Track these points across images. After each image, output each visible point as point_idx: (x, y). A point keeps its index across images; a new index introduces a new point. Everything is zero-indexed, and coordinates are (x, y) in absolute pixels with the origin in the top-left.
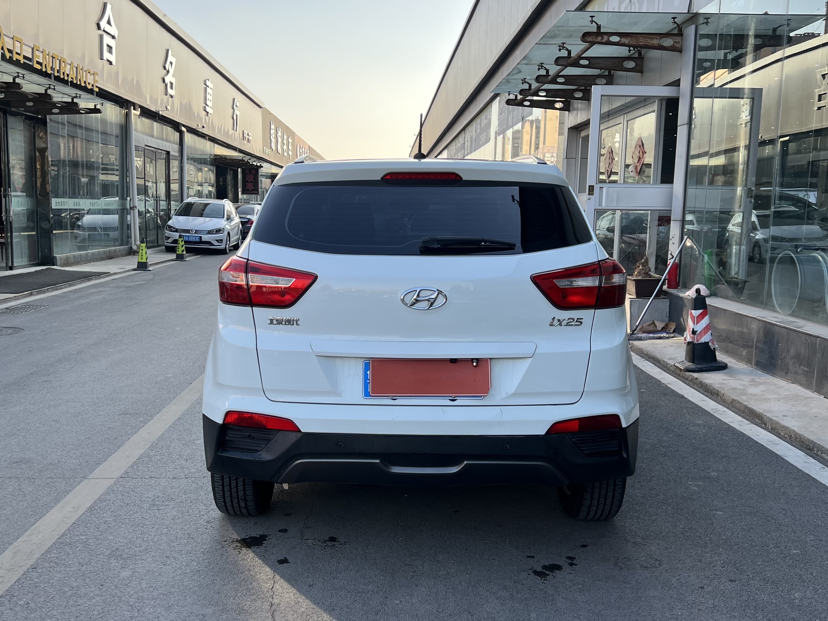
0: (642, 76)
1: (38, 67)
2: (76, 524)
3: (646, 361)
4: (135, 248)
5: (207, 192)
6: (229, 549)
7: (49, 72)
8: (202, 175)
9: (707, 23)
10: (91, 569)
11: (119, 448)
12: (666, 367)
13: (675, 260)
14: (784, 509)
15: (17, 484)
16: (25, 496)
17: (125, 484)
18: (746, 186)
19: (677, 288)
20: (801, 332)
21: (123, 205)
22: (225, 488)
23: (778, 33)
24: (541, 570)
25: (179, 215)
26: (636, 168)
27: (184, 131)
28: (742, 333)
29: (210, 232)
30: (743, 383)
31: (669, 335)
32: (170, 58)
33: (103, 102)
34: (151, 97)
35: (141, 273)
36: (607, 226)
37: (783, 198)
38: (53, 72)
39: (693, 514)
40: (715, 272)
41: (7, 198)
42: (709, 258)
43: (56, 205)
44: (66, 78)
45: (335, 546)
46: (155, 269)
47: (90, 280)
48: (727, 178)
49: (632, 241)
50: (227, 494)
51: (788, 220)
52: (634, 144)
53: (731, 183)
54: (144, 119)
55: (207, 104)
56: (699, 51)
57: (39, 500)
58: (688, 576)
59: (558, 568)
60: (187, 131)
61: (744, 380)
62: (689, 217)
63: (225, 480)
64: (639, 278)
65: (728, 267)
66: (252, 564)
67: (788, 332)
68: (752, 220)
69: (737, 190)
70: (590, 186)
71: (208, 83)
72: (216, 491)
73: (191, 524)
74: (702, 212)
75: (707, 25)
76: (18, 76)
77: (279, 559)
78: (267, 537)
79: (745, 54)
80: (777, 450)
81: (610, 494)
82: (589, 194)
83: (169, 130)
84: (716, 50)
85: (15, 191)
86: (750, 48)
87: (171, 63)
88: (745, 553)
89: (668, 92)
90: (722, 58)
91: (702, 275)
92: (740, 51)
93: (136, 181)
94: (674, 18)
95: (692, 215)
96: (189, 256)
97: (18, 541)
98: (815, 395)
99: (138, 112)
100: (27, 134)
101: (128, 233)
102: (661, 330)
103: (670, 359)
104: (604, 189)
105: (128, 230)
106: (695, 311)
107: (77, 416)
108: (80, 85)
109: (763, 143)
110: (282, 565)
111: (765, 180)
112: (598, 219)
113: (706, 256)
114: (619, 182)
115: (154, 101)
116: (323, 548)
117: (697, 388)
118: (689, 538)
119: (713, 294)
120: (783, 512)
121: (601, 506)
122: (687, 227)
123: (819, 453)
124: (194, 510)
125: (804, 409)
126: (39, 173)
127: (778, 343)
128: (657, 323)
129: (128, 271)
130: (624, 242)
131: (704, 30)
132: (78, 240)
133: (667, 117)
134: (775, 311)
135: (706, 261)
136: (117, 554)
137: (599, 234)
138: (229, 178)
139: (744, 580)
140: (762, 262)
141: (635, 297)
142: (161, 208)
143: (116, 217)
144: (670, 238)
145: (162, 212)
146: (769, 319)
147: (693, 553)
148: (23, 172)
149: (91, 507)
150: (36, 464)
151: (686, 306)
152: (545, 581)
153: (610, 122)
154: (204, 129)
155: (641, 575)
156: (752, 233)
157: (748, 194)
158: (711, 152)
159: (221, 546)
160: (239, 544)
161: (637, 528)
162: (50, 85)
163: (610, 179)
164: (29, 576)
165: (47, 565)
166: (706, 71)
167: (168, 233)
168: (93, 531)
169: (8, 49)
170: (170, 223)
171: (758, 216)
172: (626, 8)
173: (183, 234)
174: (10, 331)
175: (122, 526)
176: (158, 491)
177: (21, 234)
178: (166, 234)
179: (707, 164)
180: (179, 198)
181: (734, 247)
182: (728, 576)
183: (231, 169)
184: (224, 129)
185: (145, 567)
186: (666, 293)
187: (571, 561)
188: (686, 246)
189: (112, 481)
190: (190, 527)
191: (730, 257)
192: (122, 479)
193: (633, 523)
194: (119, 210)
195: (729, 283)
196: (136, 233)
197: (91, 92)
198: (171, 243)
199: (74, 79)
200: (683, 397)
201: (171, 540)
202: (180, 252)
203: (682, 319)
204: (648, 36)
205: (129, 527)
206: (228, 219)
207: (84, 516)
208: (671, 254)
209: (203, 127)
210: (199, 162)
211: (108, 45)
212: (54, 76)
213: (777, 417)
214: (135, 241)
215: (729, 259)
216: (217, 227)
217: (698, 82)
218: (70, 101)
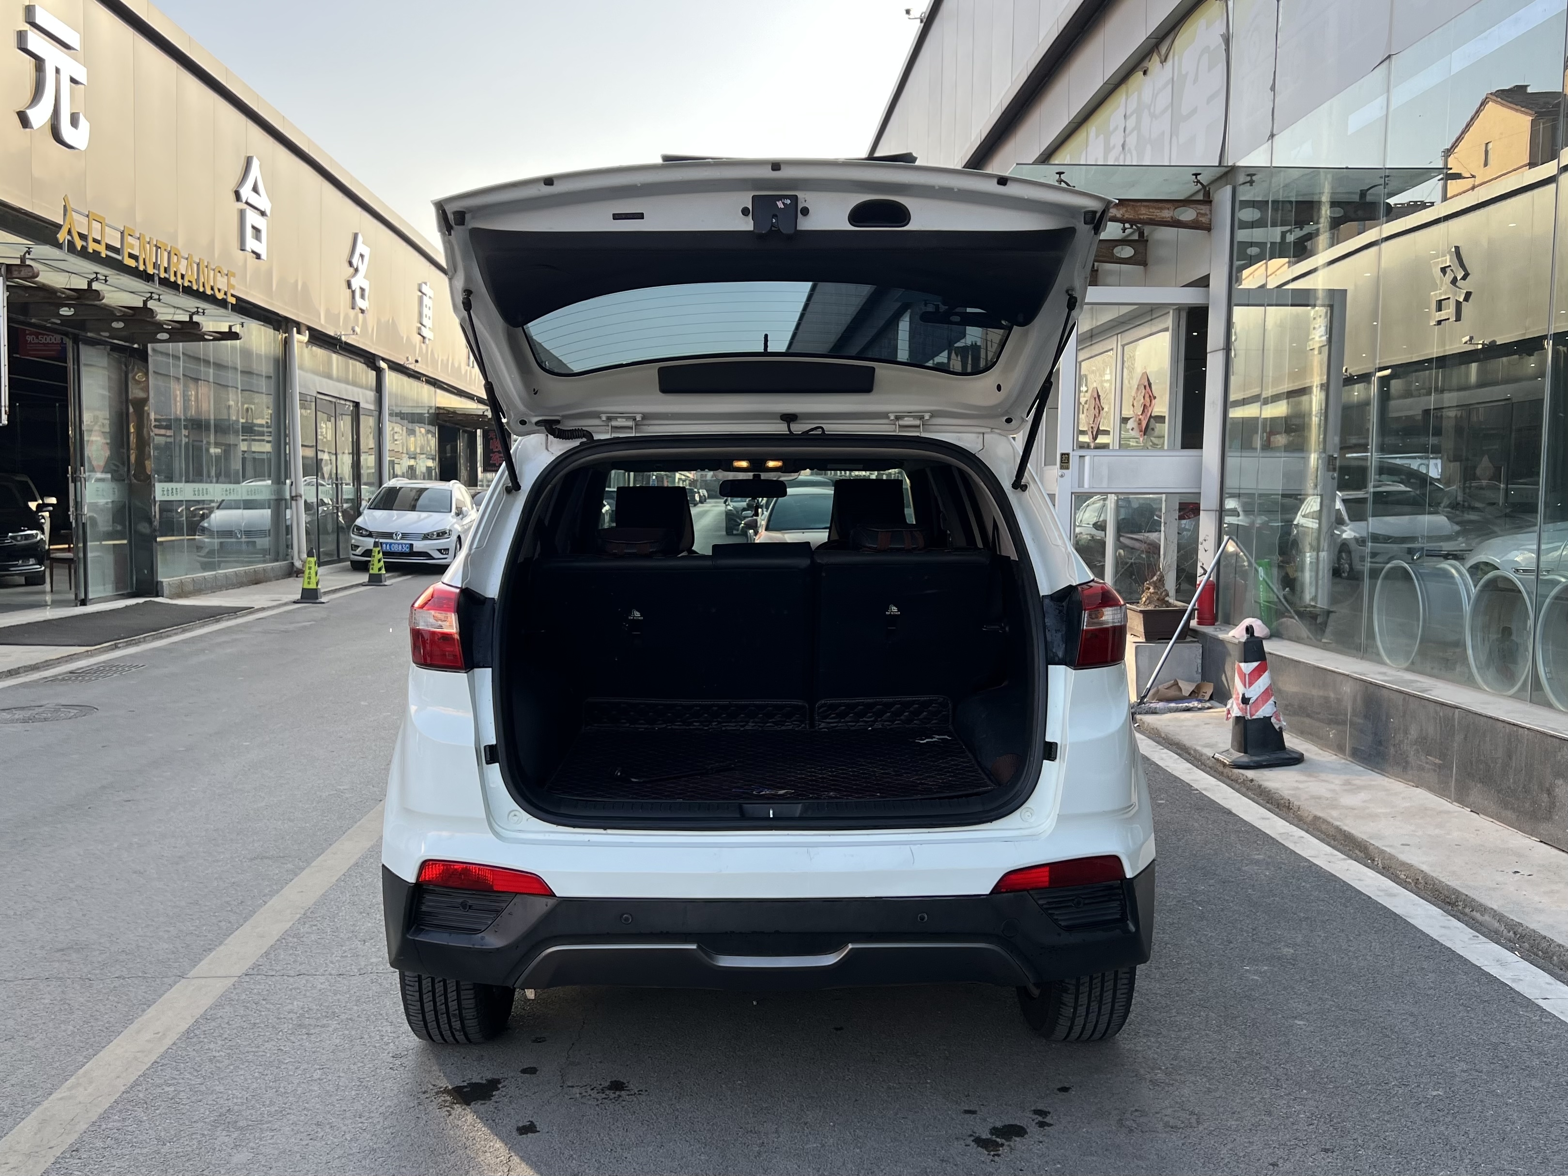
0: (1146, 270)
1: (132, 263)
2: (158, 1063)
3: (1166, 751)
4: (298, 564)
5: (424, 470)
6: (431, 1108)
7: (151, 271)
8: (416, 441)
9: (1251, 182)
10: (180, 1150)
11: (246, 919)
12: (1199, 760)
13: (1209, 577)
14: (1412, 1014)
15: (60, 990)
16: (72, 1013)
17: (253, 987)
18: (1324, 451)
19: (1214, 625)
20: (1428, 700)
21: (279, 492)
22: (425, 996)
23: (1369, 198)
24: (990, 1136)
25: (376, 508)
26: (1140, 424)
27: (383, 369)
28: (1326, 699)
29: (426, 537)
30: (1332, 786)
31: (1204, 704)
32: (361, 248)
33: (243, 321)
34: (328, 311)
35: (309, 607)
36: (1095, 520)
37: (1385, 470)
38: (157, 272)
39: (1253, 1025)
40: (1278, 597)
41: (79, 484)
42: (1266, 574)
43: (164, 495)
44: (180, 282)
45: (621, 1099)
46: (331, 600)
47: (218, 621)
48: (1291, 439)
49: (1137, 545)
50: (429, 1006)
51: (1398, 508)
52: (1135, 383)
53: (1298, 447)
54: (314, 348)
55: (424, 323)
56: (1239, 228)
57: (97, 1019)
58: (1249, 1142)
59: (1019, 1131)
60: (390, 368)
61: (1332, 783)
62: (1230, 504)
63: (424, 982)
64: (1150, 608)
65: (1298, 588)
66: (471, 1135)
67: (1404, 699)
68: (1337, 507)
69: (1309, 458)
70: (1062, 454)
71: (425, 289)
72: (409, 1002)
73: (366, 1061)
74: (1250, 496)
75: (1251, 185)
76: (97, 279)
77: (521, 1124)
78: (500, 1083)
79: (1317, 233)
80: (1395, 906)
81: (1108, 996)
82: (1062, 468)
83: (358, 367)
84: (1267, 227)
85: (93, 470)
86: (1324, 223)
87: (362, 256)
88: (1347, 1098)
89: (1191, 297)
90: (1278, 240)
91: (1255, 602)
92: (1307, 230)
93: (301, 452)
94: (1196, 175)
95: (1236, 499)
96: (390, 578)
97: (51, 1098)
98: (1454, 807)
99: (305, 338)
100: (114, 376)
101: (286, 539)
102: (1190, 695)
103: (1207, 746)
104: (1087, 459)
105: (287, 534)
106: (1246, 664)
107: (177, 864)
108: (204, 292)
109: (1350, 381)
110: (524, 1136)
111: (1353, 440)
112: (1077, 508)
113: (1260, 569)
114: (1111, 447)
115: (333, 318)
116: (599, 1102)
117: (1253, 796)
118: (1249, 1070)
119: (1275, 635)
120: (1411, 1019)
121: (1093, 1017)
122: (1228, 519)
123: (1467, 910)
124: (373, 1034)
125: (1437, 831)
126: (133, 439)
127: (1388, 717)
128: (1181, 684)
129: (286, 604)
130: (1124, 547)
131: (1246, 194)
132: (203, 553)
133: (1189, 340)
134: (1382, 663)
135: (1261, 579)
136: (228, 1120)
137: (1081, 533)
138: (461, 445)
139: (1348, 1149)
140: (1355, 577)
141: (1144, 640)
142: (344, 497)
143: (266, 513)
144: (1200, 540)
145: (347, 503)
146: (1372, 676)
147: (1256, 1100)
148: (105, 438)
149: (188, 1031)
150: (98, 952)
151: (1230, 655)
152: (996, 1158)
153: (1094, 347)
154: (417, 365)
155: (1165, 1142)
156: (1336, 528)
157: (1329, 464)
158: (1264, 396)
159: (416, 1102)
160: (448, 1098)
161: (1157, 1053)
162: (152, 293)
163: (1097, 441)
164: (65, 1165)
165: (99, 1144)
166: (1252, 261)
167: (355, 539)
168: (188, 1076)
169: (79, 234)
170: (359, 521)
171: (1344, 501)
172: (1117, 159)
173: (381, 540)
174: (73, 712)
175: (241, 1066)
176: (310, 999)
177: (104, 543)
178: (353, 541)
179: (1258, 415)
180: (375, 480)
181: (1308, 555)
182: (1320, 1142)
183: (464, 431)
184: (453, 364)
185: (277, 1144)
186: (1195, 633)
187: (1042, 1117)
188: (1227, 552)
189: (229, 982)
190: (363, 1067)
191: (1302, 569)
192: (247, 979)
193: (1149, 1044)
194: (272, 502)
195: (1301, 615)
196: (300, 540)
197: (223, 304)
198: (362, 555)
199: (194, 283)
200: (1229, 813)
201: (328, 1092)
202: (374, 570)
203: (1223, 676)
204: (1155, 204)
205: (255, 1067)
206: (458, 514)
207: (175, 1048)
208: (1202, 567)
209: (417, 361)
210: (412, 419)
211: (253, 227)
212: (160, 278)
213: (1391, 846)
214: (299, 552)
215: (1299, 574)
216: (439, 528)
217: (1239, 280)
218: (187, 319)
